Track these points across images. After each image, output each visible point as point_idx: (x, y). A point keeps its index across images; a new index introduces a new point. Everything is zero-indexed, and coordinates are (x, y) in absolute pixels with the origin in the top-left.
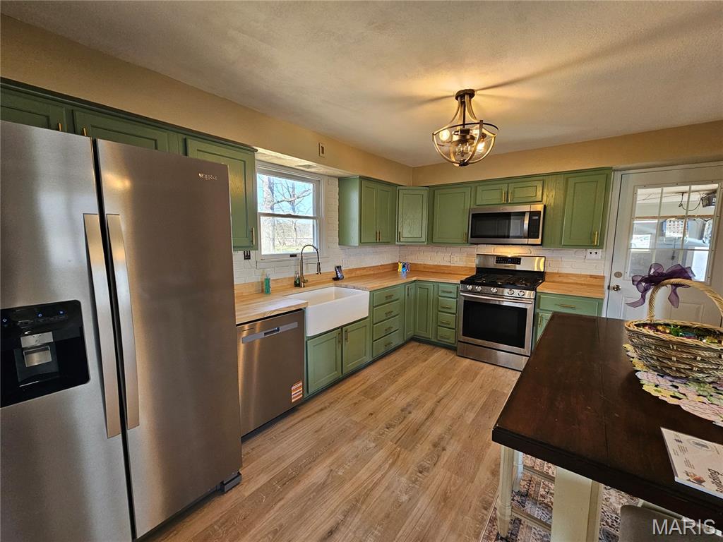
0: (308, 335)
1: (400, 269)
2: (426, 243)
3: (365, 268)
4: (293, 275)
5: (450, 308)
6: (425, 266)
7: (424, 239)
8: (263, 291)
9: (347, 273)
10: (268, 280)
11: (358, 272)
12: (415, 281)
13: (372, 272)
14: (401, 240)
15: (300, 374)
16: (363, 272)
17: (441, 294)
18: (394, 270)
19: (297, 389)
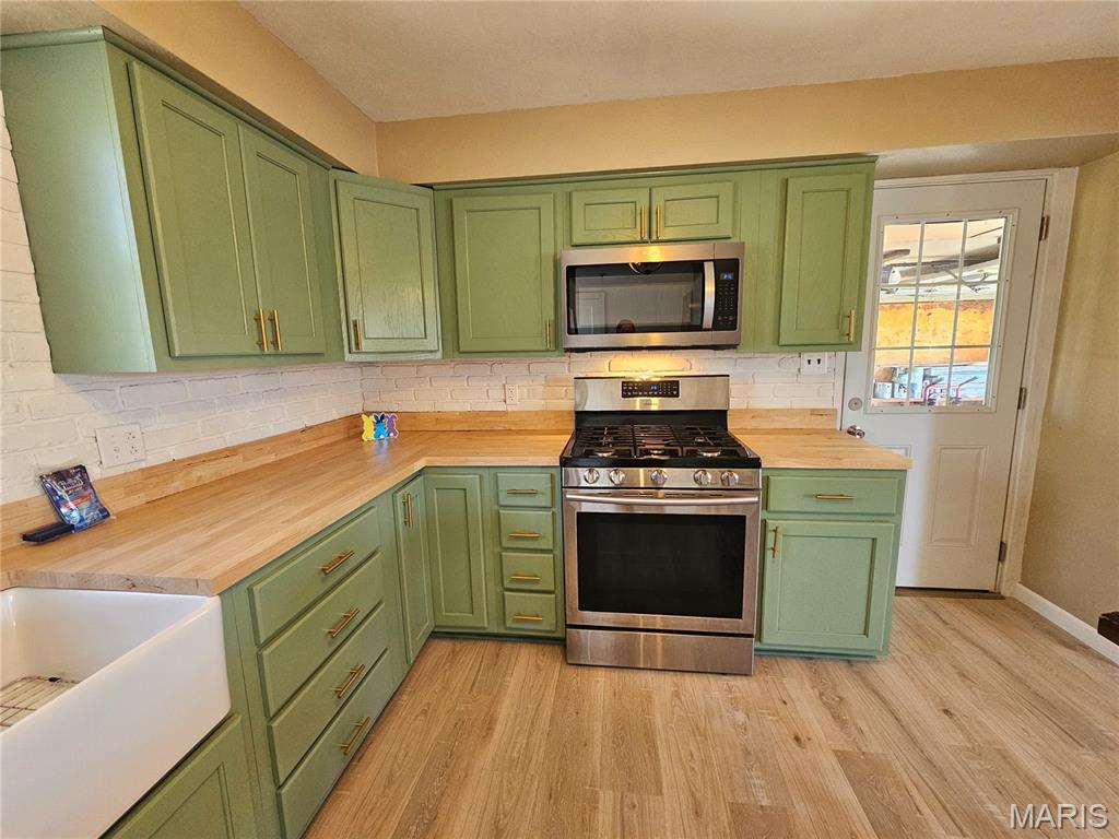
1: (369, 432)
2: (439, 355)
5: (535, 538)
6: (439, 417)
7: (433, 342)
12: (420, 473)
14: (364, 345)
17: (504, 500)
18: (349, 438)
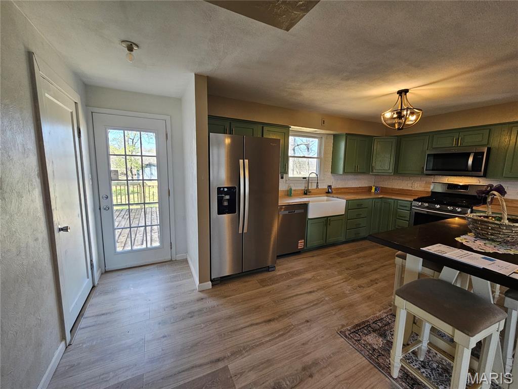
0: (309, 217)
1: (373, 190)
2: (392, 174)
3: (347, 188)
4: (303, 188)
5: (405, 217)
6: (392, 189)
7: (391, 171)
8: (288, 195)
9: (335, 190)
10: (291, 189)
11: (342, 190)
12: (381, 198)
13: (352, 191)
14: (374, 171)
15: (303, 236)
16: (345, 190)
17: (399, 207)
19: (301, 243)
